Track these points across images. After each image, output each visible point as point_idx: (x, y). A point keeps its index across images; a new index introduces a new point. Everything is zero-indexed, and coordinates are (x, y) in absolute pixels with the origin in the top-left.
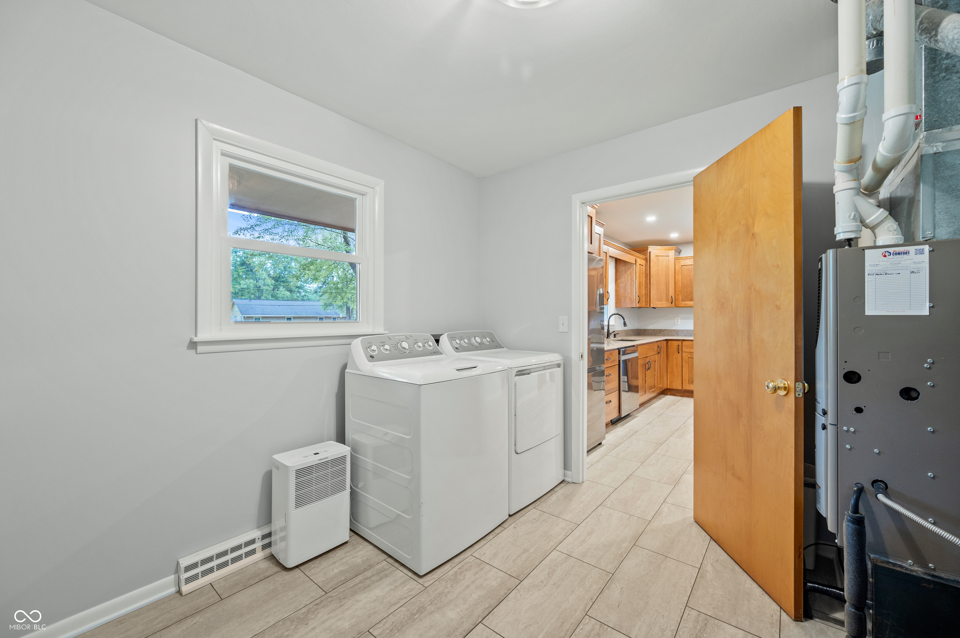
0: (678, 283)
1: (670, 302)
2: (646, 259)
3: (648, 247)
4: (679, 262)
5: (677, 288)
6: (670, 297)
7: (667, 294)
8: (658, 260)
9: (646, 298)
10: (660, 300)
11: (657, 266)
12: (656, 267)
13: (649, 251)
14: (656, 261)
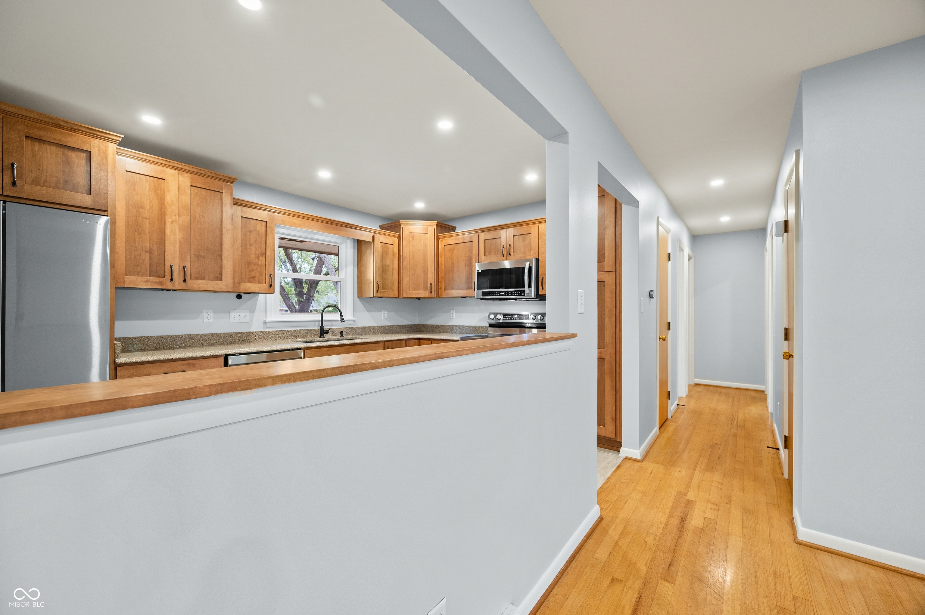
0: (441, 267)
1: (429, 291)
2: (399, 237)
3: (400, 222)
4: (442, 241)
5: (441, 274)
6: (429, 285)
7: (425, 281)
8: (413, 238)
9: (399, 286)
10: (417, 288)
11: (412, 245)
12: (411, 247)
13: (402, 227)
14: (411, 239)
